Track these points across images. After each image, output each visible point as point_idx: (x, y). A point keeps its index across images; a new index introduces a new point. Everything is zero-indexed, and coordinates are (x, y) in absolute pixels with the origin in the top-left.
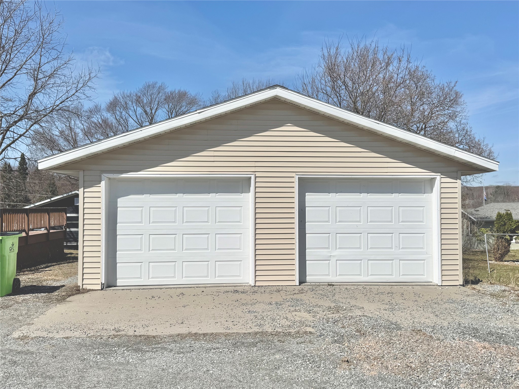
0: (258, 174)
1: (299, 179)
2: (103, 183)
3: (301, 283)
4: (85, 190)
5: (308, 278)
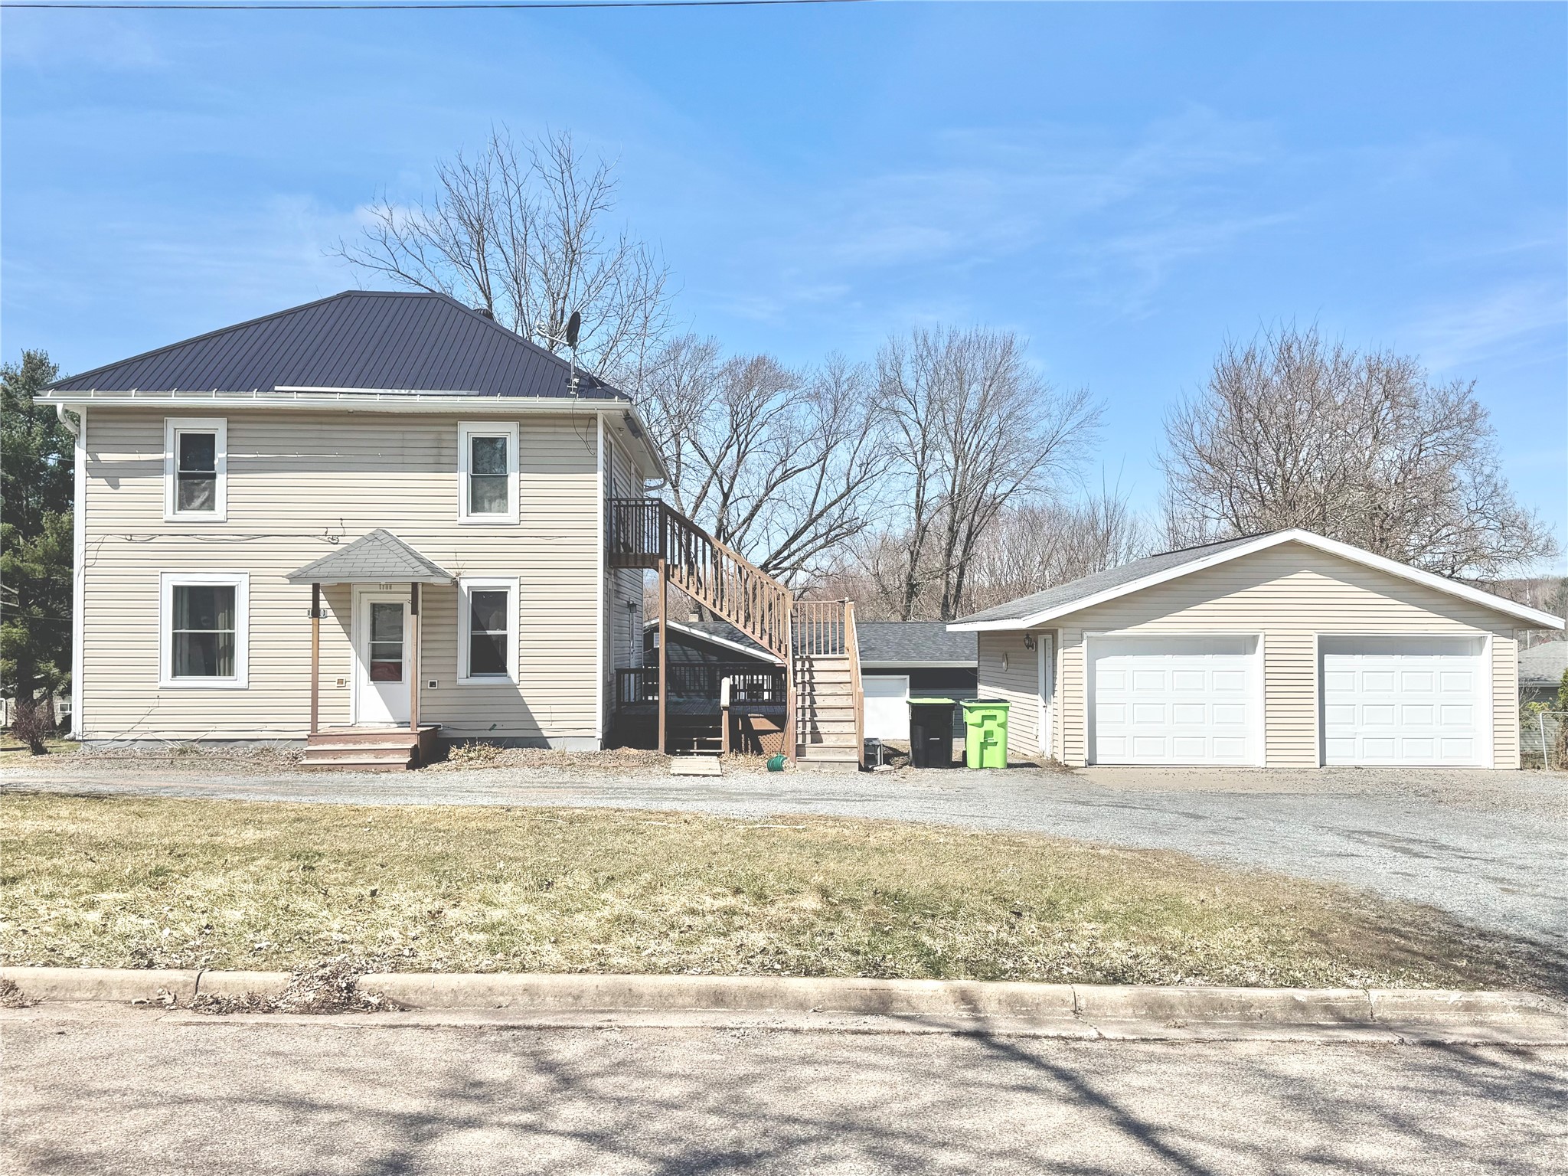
0: (1268, 632)
1: (1320, 638)
2: (1085, 642)
3: (1321, 766)
4: (1065, 651)
5: (1328, 761)
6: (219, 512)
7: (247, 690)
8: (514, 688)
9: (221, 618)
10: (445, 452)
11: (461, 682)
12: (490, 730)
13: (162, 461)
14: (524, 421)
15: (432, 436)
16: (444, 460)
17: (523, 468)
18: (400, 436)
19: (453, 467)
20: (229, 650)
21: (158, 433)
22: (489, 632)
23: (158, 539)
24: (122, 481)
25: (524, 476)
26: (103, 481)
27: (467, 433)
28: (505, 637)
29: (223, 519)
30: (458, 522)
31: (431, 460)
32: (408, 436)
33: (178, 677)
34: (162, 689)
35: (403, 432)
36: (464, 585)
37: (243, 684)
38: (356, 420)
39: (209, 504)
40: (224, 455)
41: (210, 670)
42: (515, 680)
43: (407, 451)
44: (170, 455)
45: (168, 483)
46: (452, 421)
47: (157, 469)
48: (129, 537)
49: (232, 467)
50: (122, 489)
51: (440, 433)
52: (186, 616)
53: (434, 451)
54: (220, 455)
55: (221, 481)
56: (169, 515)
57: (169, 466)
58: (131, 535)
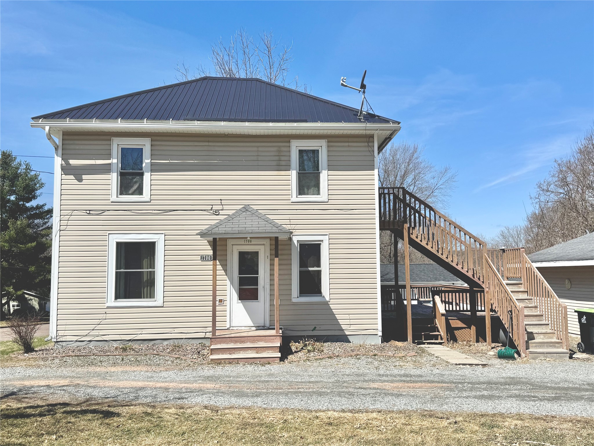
6: (146, 195)
7: (163, 307)
8: (326, 303)
9: (145, 262)
10: (283, 158)
11: (294, 300)
12: (312, 331)
13: (110, 164)
14: (330, 139)
15: (275, 149)
16: (283, 163)
17: (331, 167)
18: (255, 149)
19: (287, 168)
20: (151, 283)
21: (107, 147)
22: (311, 269)
23: (107, 213)
24: (84, 177)
25: (331, 173)
26: (72, 177)
27: (296, 146)
28: (320, 272)
29: (148, 200)
30: (291, 201)
31: (274, 163)
32: (260, 149)
33: (119, 300)
34: (108, 308)
35: (258, 147)
36: (295, 239)
37: (159, 303)
38: (229, 139)
39: (140, 191)
40: (149, 161)
41: (138, 295)
42: (327, 299)
43: (260, 158)
44: (115, 161)
45: (114, 178)
46: (287, 139)
47: (106, 169)
48: (88, 212)
49: (155, 168)
50: (84, 182)
51: (280, 147)
52: (123, 261)
53: (277, 158)
54: (147, 161)
55: (147, 177)
56: (114, 198)
57: (114, 168)
58: (90, 210)
